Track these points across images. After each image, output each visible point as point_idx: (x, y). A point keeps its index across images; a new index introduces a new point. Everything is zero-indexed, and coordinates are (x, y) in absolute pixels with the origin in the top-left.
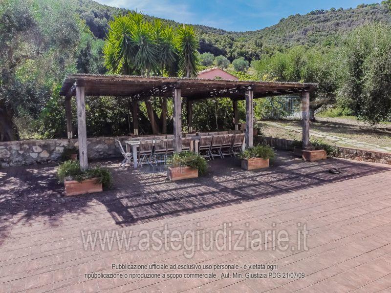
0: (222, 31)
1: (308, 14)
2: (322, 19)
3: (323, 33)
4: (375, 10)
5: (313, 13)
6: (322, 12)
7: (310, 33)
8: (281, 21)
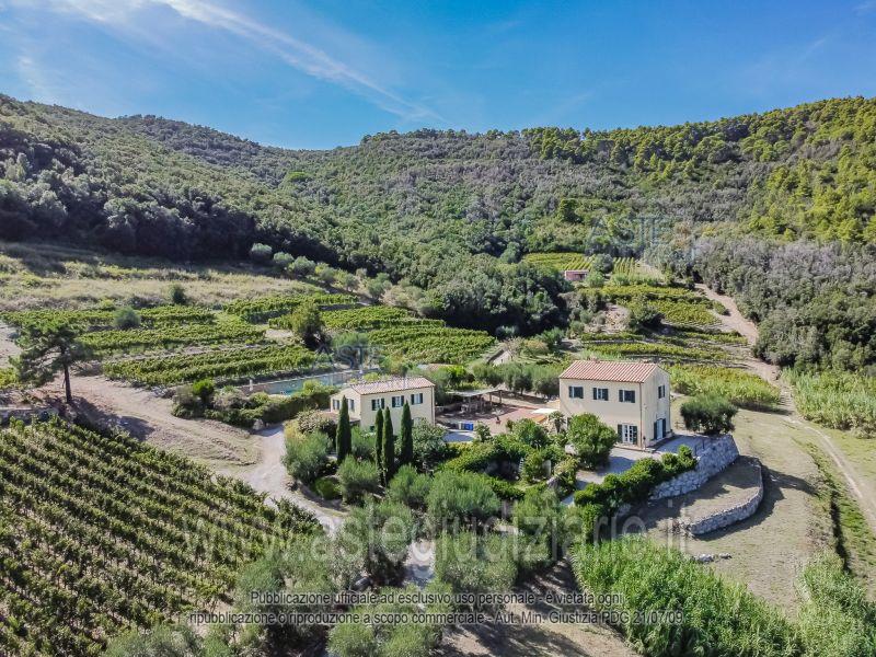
0: (253, 144)
1: (411, 135)
2: (436, 151)
3: (442, 185)
4: (514, 148)
5: (419, 135)
6: (433, 134)
7: (420, 181)
8: (365, 140)
